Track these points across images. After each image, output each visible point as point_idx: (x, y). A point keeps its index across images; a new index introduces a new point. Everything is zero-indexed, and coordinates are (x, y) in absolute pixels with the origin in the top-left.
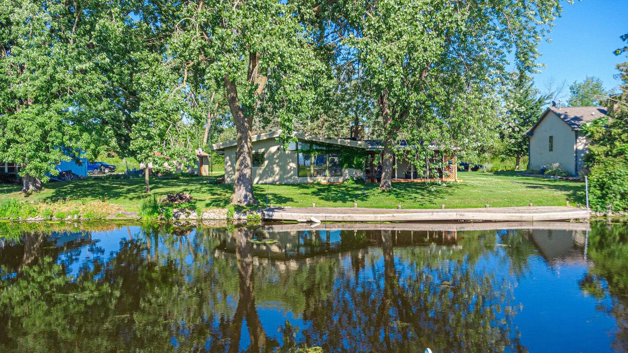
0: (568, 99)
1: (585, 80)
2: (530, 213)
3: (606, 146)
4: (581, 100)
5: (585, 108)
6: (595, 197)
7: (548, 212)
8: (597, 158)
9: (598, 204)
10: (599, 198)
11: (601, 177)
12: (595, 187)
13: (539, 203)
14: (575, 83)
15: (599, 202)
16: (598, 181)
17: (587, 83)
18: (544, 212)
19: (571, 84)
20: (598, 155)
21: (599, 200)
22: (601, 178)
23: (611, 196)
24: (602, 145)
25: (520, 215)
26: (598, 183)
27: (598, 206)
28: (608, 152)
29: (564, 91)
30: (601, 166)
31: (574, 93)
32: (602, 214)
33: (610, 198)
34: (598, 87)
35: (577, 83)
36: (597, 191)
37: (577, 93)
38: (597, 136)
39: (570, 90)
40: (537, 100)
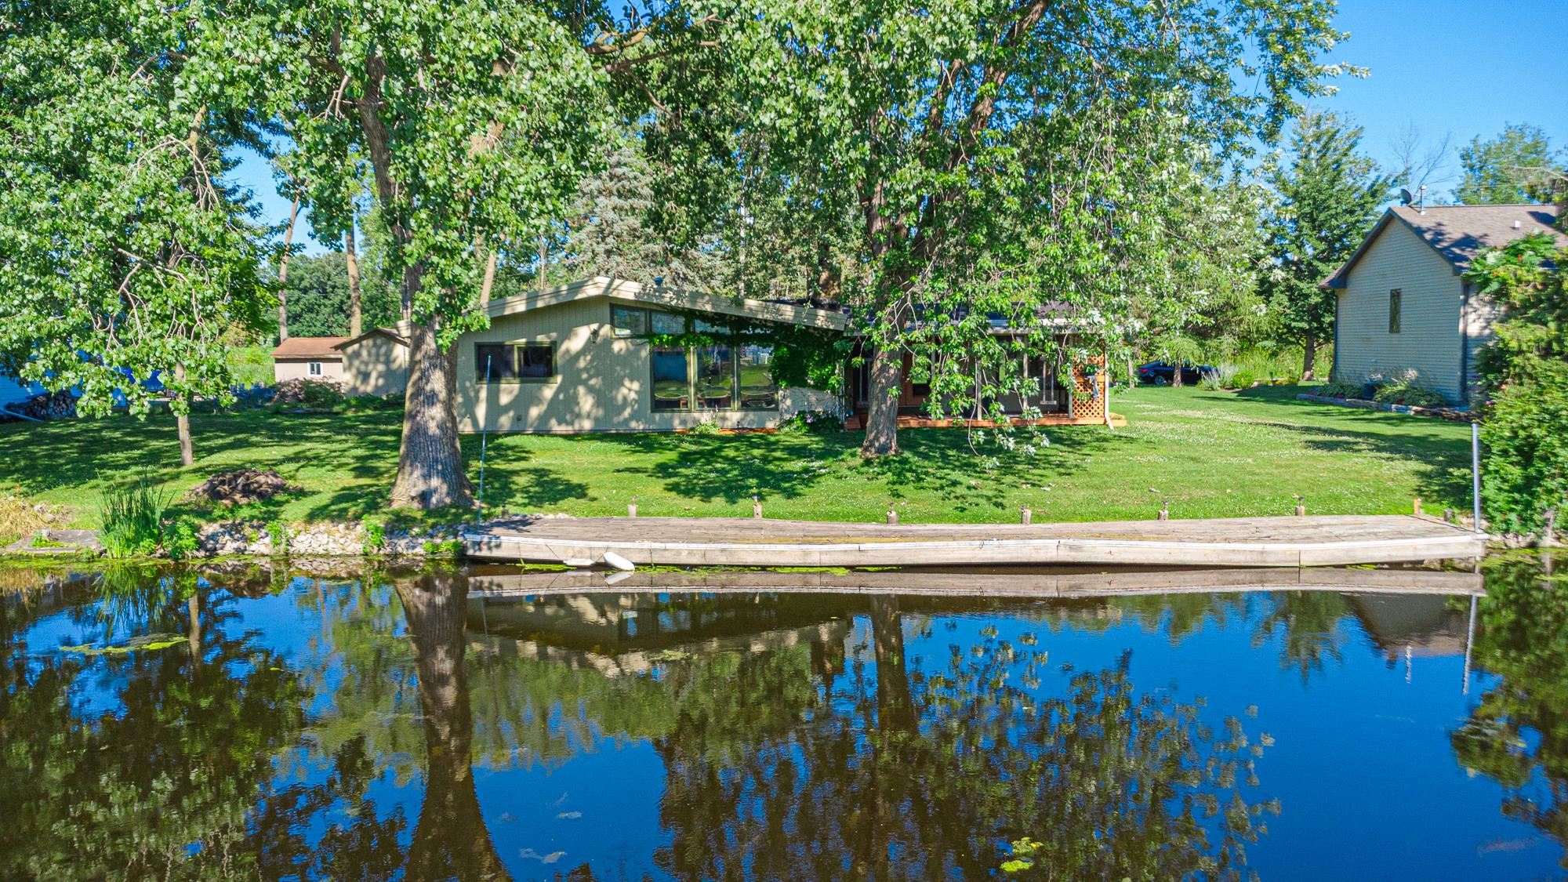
0: (1454, 187)
1: (1503, 133)
2: (1292, 541)
3: (1545, 324)
4: (1491, 189)
5: (1495, 210)
6: (1506, 487)
7: (1351, 537)
8: (1517, 360)
9: (1512, 510)
10: (1516, 488)
11: (1525, 422)
12: (1505, 453)
13: (1332, 505)
14: (1474, 141)
15: (1516, 502)
16: (1515, 435)
17: (1508, 142)
18: (1339, 538)
19: (1466, 144)
20: (1520, 352)
21: (1517, 496)
22: (1523, 428)
23: (1550, 484)
24: (1532, 320)
25: (1258, 547)
26: (1517, 442)
27: (1513, 517)
28: (1549, 344)
29: (1444, 163)
30: (1525, 389)
31: (1472, 168)
32: (1523, 542)
33: (1550, 492)
34: (1536, 153)
35: (1482, 141)
36: (1510, 468)
37: (1481, 168)
38: (1517, 295)
39: (1461, 162)
40: (1366, 188)
